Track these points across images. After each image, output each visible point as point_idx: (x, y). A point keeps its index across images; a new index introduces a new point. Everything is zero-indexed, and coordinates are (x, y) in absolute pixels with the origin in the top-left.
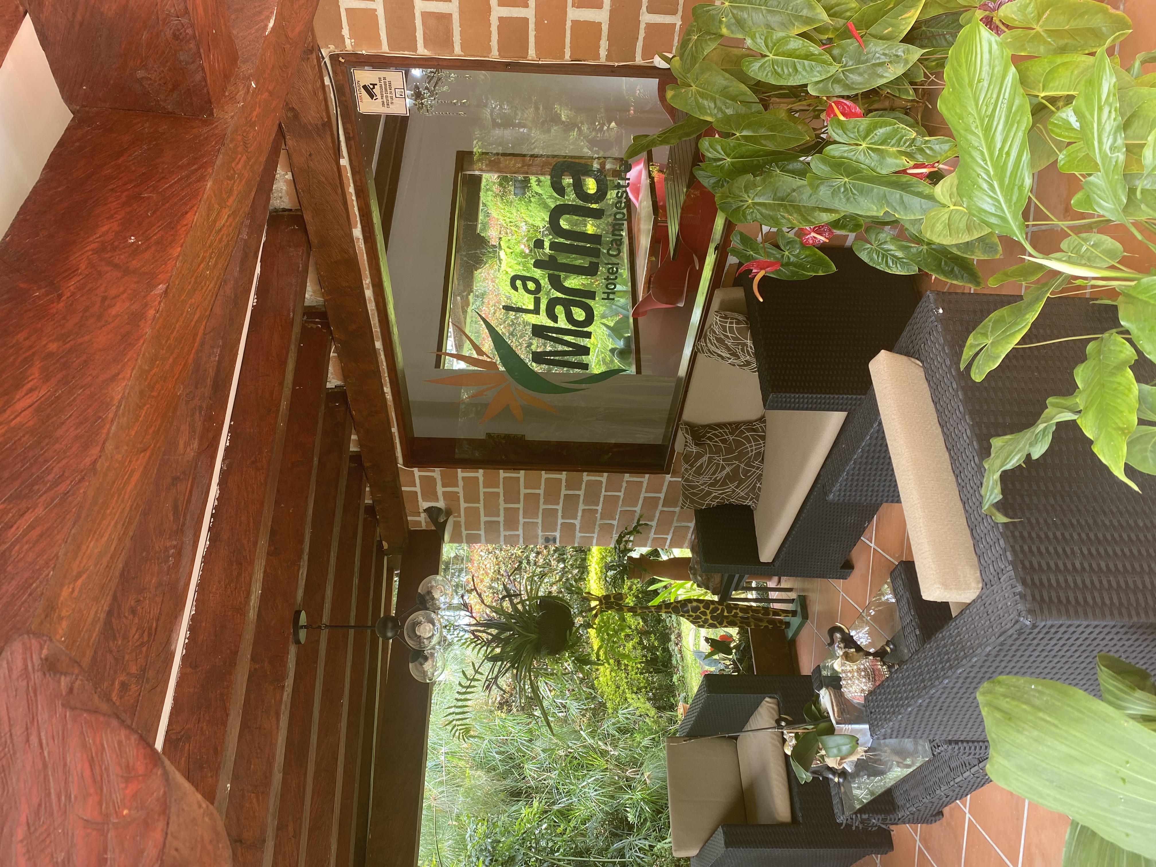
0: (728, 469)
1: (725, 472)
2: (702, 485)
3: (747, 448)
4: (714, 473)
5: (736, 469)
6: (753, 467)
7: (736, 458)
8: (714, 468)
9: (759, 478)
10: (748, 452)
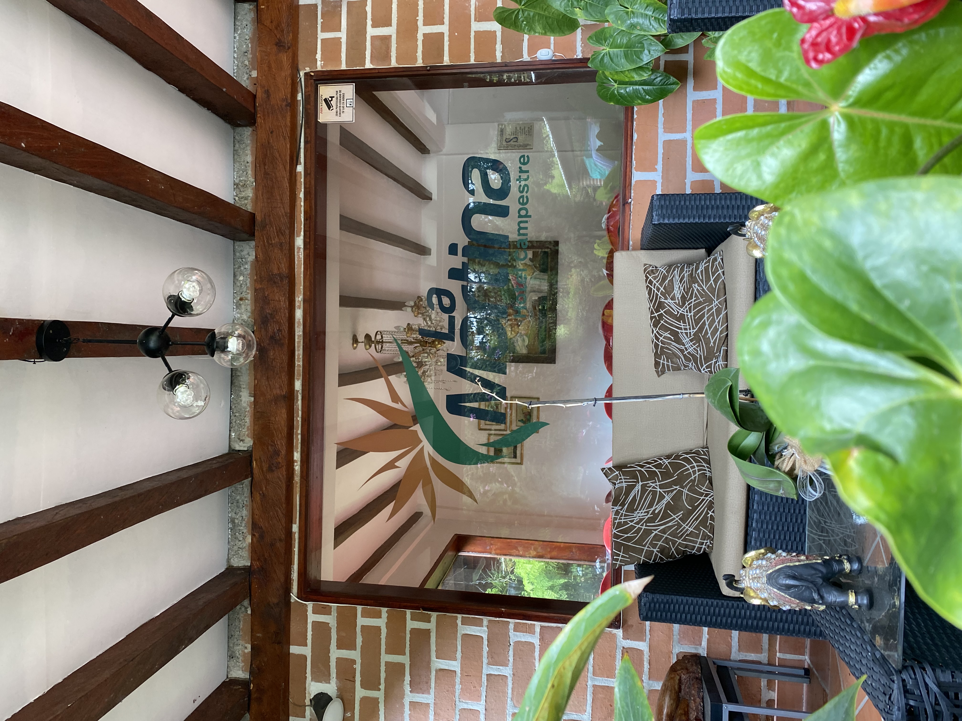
0: (667, 498)
1: (664, 502)
2: (637, 523)
3: (688, 469)
4: (650, 505)
5: (677, 497)
6: (701, 494)
7: (675, 483)
8: (650, 496)
9: (711, 506)
10: (689, 475)
